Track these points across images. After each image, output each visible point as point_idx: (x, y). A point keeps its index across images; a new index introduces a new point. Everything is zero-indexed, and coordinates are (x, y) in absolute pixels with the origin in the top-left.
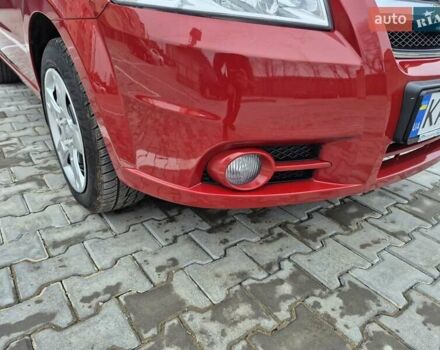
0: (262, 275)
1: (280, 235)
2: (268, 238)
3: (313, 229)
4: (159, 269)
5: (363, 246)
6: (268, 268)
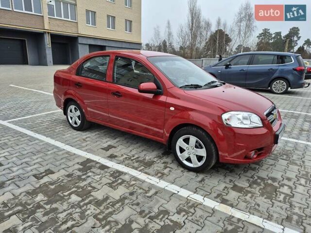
1: (247, 171)
2: (245, 172)
3: (253, 167)
4: (230, 182)
5: (267, 169)
6: (252, 178)
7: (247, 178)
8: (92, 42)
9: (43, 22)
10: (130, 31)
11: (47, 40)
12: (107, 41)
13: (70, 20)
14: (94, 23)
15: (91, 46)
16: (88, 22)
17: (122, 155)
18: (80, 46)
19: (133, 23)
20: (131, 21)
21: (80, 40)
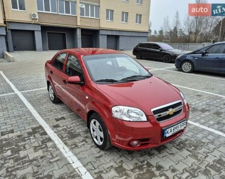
0: (140, 164)
3: (152, 153)
4: (119, 163)
5: (163, 157)
6: (142, 162)
7: (137, 162)
8: (110, 33)
9: (77, 21)
10: (140, 23)
11: (79, 33)
12: (121, 32)
13: (94, 18)
14: (112, 19)
15: (108, 36)
16: (107, 18)
17: (64, 126)
18: (100, 37)
19: (142, 17)
20: (141, 15)
21: (101, 32)
